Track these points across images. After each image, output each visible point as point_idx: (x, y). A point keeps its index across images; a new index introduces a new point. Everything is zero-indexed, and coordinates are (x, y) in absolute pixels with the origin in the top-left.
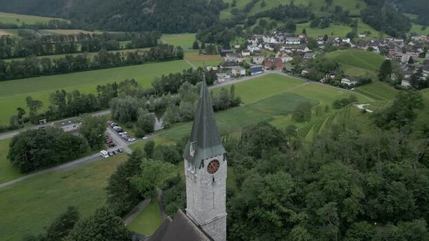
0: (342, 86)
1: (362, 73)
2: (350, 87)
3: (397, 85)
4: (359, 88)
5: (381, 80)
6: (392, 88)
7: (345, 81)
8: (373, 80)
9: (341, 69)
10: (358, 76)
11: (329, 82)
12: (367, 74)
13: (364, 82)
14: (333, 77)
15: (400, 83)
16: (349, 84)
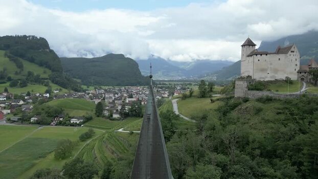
0: (73, 125)
1: (82, 113)
2: (79, 125)
3: (111, 118)
4: (87, 124)
5: (98, 116)
6: (108, 120)
7: (73, 121)
8: (93, 117)
9: (65, 112)
10: (81, 116)
11: (60, 124)
12: (87, 113)
13: (88, 120)
14: (61, 119)
15: (112, 116)
16: (78, 122)
